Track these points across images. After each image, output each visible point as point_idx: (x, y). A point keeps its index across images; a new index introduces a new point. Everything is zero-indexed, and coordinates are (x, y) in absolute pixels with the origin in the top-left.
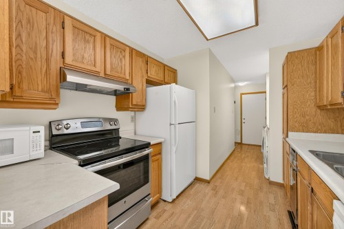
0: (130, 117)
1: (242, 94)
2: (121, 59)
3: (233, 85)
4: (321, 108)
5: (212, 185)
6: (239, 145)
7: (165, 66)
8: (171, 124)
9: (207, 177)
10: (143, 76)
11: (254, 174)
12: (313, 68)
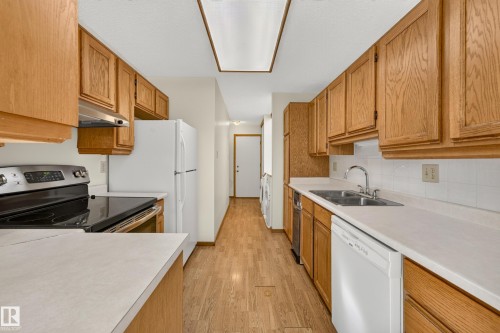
0: (99, 165)
1: (235, 135)
2: (103, 72)
3: (228, 123)
4: (312, 156)
5: (217, 247)
6: (233, 198)
7: (156, 89)
8: (176, 173)
9: (212, 240)
10: (130, 102)
11: (256, 227)
12: (306, 120)
